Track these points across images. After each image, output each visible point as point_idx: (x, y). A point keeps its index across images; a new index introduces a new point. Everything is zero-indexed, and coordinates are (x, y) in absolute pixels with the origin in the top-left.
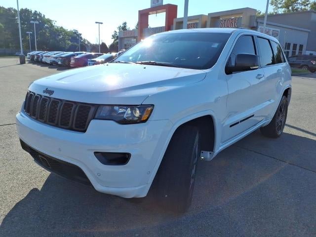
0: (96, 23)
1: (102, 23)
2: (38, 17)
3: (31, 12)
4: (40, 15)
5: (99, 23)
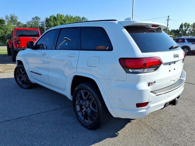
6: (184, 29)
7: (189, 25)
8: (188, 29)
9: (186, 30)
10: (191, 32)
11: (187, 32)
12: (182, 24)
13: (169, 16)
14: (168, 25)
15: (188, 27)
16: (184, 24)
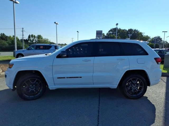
0: (163, 32)
1: (167, 32)
2: (136, 32)
3: (133, 30)
4: (137, 31)
5: (165, 32)
6: (31, 39)
7: (34, 36)
8: (34, 40)
9: (33, 40)
10: (37, 41)
11: (34, 41)
12: (30, 35)
13: (23, 28)
14: (23, 35)
15: (34, 37)
16: (31, 35)
